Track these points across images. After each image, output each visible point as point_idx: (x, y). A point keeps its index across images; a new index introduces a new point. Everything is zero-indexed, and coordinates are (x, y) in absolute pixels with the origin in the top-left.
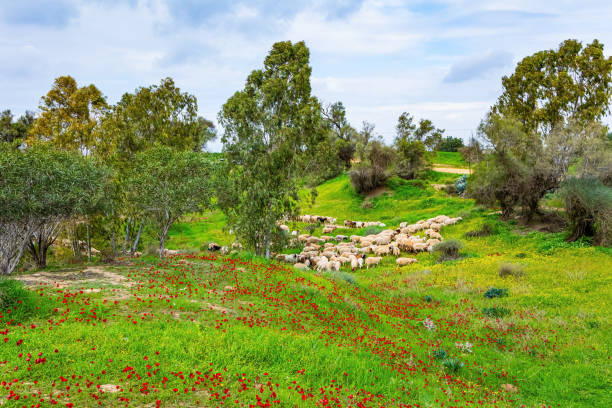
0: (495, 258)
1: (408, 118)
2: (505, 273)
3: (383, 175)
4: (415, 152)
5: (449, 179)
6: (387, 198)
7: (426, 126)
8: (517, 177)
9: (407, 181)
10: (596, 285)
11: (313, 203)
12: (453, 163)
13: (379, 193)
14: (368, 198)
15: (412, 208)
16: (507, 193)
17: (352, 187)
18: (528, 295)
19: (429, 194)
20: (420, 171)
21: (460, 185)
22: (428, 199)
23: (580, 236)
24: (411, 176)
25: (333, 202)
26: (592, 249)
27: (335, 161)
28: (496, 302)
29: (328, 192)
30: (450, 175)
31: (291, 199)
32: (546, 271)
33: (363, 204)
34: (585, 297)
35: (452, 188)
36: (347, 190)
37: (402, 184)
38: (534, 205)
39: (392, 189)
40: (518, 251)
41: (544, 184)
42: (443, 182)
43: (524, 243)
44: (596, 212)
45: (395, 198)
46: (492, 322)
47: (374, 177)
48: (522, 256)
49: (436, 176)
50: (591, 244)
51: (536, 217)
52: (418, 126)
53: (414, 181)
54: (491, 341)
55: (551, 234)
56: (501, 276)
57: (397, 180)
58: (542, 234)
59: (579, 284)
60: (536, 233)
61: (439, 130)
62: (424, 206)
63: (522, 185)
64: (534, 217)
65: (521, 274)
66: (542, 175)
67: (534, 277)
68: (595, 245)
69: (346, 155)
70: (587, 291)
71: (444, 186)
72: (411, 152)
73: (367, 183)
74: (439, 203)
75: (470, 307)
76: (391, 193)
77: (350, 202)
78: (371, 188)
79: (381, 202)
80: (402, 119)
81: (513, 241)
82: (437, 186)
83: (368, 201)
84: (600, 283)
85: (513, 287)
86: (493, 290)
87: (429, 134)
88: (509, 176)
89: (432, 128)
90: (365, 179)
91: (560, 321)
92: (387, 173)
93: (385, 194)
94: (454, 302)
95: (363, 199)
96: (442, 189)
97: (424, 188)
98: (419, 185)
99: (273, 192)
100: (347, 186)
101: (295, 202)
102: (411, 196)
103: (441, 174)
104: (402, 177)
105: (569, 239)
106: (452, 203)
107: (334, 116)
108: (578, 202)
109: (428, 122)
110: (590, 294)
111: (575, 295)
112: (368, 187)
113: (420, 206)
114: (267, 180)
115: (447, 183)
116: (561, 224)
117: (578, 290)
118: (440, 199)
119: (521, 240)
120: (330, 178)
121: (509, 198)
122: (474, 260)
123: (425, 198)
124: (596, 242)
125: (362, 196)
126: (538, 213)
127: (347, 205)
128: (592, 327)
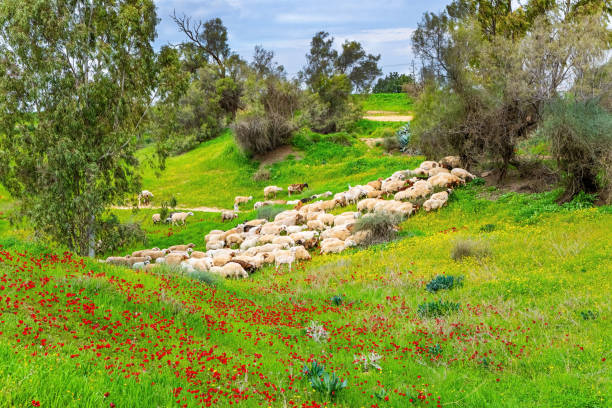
0: (449, 236)
1: (325, 40)
2: (462, 253)
3: (287, 128)
4: (336, 92)
5: (387, 129)
6: (294, 163)
7: (352, 52)
8: (480, 111)
9: (323, 136)
10: (597, 260)
11: (162, 168)
12: (396, 108)
13: (281, 157)
14: (263, 165)
15: (333, 175)
16: (467, 137)
17: (240, 149)
18: (494, 281)
19: (358, 154)
20: (345, 120)
21: (405, 137)
22: (356, 160)
23: (577, 193)
24: (333, 129)
25: (210, 174)
26: (595, 210)
27: (214, 113)
28: (443, 296)
29: (202, 159)
30: (391, 124)
31: (123, 165)
32: (524, 246)
33: (256, 174)
34: (581, 280)
35: (392, 142)
36: (232, 155)
37: (316, 140)
38: (509, 152)
39: (302, 149)
40: (484, 223)
41: (521, 116)
42: (379, 134)
43: (494, 211)
44: (598, 153)
45: (307, 161)
46: (429, 324)
47: (271, 131)
48: (490, 228)
49: (368, 128)
50: (593, 203)
51: (512, 171)
52: (340, 52)
53: (336, 134)
54: (421, 350)
55: (535, 195)
56: (455, 259)
57: (307, 133)
58: (522, 196)
59: (573, 260)
60: (513, 195)
61: (371, 57)
62: (350, 171)
63: (488, 122)
64: (508, 171)
65: (486, 253)
66: (517, 103)
67: (504, 257)
68: (600, 205)
69: (230, 103)
70: (584, 271)
71: (380, 140)
72: (330, 92)
73: (260, 141)
74: (372, 166)
75: (399, 306)
76: (300, 155)
77: (237, 171)
78: (268, 150)
79: (283, 169)
80: (317, 41)
81: (479, 209)
82: (370, 141)
83: (264, 168)
84: (603, 258)
85: (471, 273)
86: (439, 279)
87: (357, 64)
88: (468, 109)
89: (362, 54)
90: (258, 134)
91: (536, 314)
92: (291, 123)
93: (290, 158)
94: (376, 302)
95: (256, 166)
96: (378, 145)
97: (350, 144)
98: (343, 140)
99: (92, 154)
100: (232, 149)
101: (131, 169)
102: (331, 157)
103: (377, 124)
104: (317, 131)
105: (560, 200)
106: (392, 165)
107: (210, 42)
108: (570, 138)
109: (356, 46)
110: (588, 273)
111: (565, 277)
112: (263, 148)
113: (343, 172)
114: (79, 135)
115: (386, 135)
116: (549, 178)
117: (570, 270)
118: (376, 159)
119: (490, 208)
120: (207, 138)
121: (468, 143)
122: (417, 239)
123: (351, 159)
124: (600, 201)
125: (254, 161)
126: (516, 164)
127: (232, 178)
128: (586, 318)
